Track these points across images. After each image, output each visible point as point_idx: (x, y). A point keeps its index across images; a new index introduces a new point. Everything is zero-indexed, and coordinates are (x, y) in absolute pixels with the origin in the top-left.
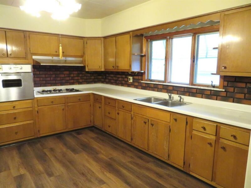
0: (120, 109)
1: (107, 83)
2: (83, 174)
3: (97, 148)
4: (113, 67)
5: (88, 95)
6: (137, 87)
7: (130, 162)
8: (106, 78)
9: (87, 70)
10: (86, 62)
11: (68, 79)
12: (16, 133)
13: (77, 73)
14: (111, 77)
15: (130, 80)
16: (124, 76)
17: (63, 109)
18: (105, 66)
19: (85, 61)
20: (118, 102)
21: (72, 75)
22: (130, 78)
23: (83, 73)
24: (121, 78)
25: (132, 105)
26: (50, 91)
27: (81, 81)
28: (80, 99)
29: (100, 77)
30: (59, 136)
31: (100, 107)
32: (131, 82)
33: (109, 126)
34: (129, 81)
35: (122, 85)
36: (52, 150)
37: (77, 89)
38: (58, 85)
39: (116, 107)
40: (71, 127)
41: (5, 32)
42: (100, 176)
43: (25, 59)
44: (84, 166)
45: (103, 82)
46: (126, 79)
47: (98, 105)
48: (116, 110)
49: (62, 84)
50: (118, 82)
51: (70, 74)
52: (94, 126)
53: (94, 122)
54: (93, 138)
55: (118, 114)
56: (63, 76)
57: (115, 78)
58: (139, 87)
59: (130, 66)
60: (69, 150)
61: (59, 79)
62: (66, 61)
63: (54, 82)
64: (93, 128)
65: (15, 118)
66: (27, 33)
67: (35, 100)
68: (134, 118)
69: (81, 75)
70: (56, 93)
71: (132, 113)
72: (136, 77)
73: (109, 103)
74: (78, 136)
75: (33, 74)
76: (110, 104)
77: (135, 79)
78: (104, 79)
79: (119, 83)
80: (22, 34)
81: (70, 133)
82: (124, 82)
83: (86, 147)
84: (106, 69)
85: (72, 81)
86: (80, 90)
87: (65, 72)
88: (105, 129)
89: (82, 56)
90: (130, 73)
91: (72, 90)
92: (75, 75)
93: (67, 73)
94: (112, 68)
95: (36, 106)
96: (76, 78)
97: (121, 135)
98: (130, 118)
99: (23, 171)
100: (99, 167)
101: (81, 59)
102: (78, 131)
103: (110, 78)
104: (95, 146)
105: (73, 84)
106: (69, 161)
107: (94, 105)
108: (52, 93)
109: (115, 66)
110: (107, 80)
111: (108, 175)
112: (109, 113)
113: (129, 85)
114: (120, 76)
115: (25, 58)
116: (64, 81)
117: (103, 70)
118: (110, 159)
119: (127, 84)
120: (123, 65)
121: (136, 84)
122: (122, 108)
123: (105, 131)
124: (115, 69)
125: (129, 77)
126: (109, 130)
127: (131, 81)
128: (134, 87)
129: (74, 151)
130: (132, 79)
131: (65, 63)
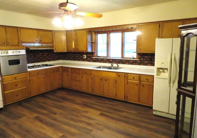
0: (83, 74)
1: (67, 59)
4: (74, 49)
5: (58, 68)
6: (89, 61)
8: (66, 56)
9: (55, 51)
10: (55, 47)
11: (41, 58)
12: (17, 95)
13: (47, 53)
14: (70, 55)
15: (84, 57)
16: (80, 55)
17: (44, 78)
18: (67, 49)
19: (54, 46)
20: (82, 70)
21: (44, 56)
22: (84, 56)
23: (51, 53)
24: (77, 56)
25: (92, 71)
27: (49, 59)
28: (54, 71)
29: (61, 56)
31: (67, 75)
32: (85, 58)
33: (76, 86)
34: (84, 58)
35: (79, 60)
37: (50, 64)
38: (36, 63)
39: (80, 73)
45: (63, 59)
46: (82, 57)
47: (65, 74)
48: (80, 75)
49: (38, 62)
50: (75, 58)
51: (43, 55)
52: (63, 87)
53: (62, 85)
55: (82, 77)
56: (38, 56)
57: (73, 56)
58: (91, 61)
59: (87, 49)
61: (36, 58)
62: (42, 46)
63: (33, 60)
64: (62, 89)
65: (16, 85)
66: (19, 28)
68: (94, 78)
69: (49, 55)
71: (92, 75)
72: (88, 55)
73: (75, 72)
74: (55, 94)
76: (76, 72)
77: (88, 56)
78: (64, 57)
79: (76, 59)
82: (80, 58)
84: (68, 51)
85: (44, 59)
86: (52, 65)
88: (72, 88)
89: (52, 43)
90: (85, 53)
91: (47, 65)
92: (46, 55)
93: (41, 54)
94: (73, 50)
96: (47, 57)
97: (85, 90)
98: (91, 78)
101: (51, 45)
102: (53, 92)
103: (69, 56)
105: (45, 61)
107: (62, 74)
109: (75, 49)
110: (67, 58)
112: (75, 78)
113: (84, 60)
114: (77, 55)
115: (18, 45)
116: (39, 60)
117: (66, 51)
119: (82, 60)
120: (82, 48)
121: (89, 59)
122: (85, 73)
123: (72, 89)
124: (75, 51)
125: (84, 55)
126: (75, 88)
127: (85, 57)
128: (88, 61)
130: (86, 56)
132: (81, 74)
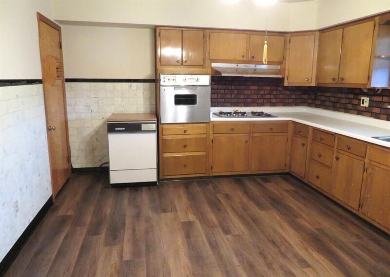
0: (342, 152)
1: (317, 106)
2: (273, 243)
3: (295, 207)
4: (334, 79)
5: (286, 123)
6: (377, 116)
7: (356, 244)
8: (316, 99)
9: (286, 84)
10: (287, 72)
11: (255, 97)
12: (185, 166)
13: (269, 88)
14: (326, 96)
15: (363, 103)
16: (352, 96)
17: (246, 142)
18: (317, 78)
19: (284, 70)
20: (339, 139)
21: (262, 92)
22: (363, 100)
23: (280, 88)
24: (345, 99)
25: (368, 147)
26: (230, 113)
27: (274, 101)
28: (271, 129)
29: (306, 96)
30: (238, 179)
31: (303, 145)
32: (366, 107)
33: (318, 177)
34: (362, 105)
35: (347, 110)
36: (227, 197)
37: (268, 114)
38: (241, 106)
39: (333, 147)
40: (254, 169)
41: (182, 31)
42: (302, 253)
43: (203, 68)
44: (275, 231)
45: (310, 105)
46: (356, 102)
47: (300, 141)
48: (333, 152)
49: (246, 105)
50: (338, 105)
51: (259, 90)
52: (291, 173)
53: (290, 166)
54: (287, 191)
55: (337, 159)
56: (249, 92)
57: (333, 99)
58: (382, 116)
59: (369, 78)
60: (251, 202)
61: (243, 96)
62: (255, 70)
63: (236, 100)
64: (287, 176)
65: (185, 146)
66: (208, 31)
67: (211, 125)
68: (370, 169)
69: (275, 93)
70: (239, 117)
71: (366, 160)
72: (376, 99)
73: (322, 140)
74: (265, 184)
75: (212, 89)
76: (323, 142)
77: (373, 101)
78: (312, 99)
79: (340, 107)
80: (201, 34)
81: (253, 177)
82: (350, 106)
83: (276, 203)
84: (318, 83)
85: (261, 101)
86: (272, 115)
87: (252, 87)
88: (309, 181)
89: (280, 63)
90: (365, 91)
91: (260, 114)
92: (266, 92)
93: (256, 88)
94: (331, 81)
95: (211, 132)
96: (268, 96)
98: (362, 170)
99: (192, 217)
100: (299, 239)
101: (279, 67)
102: (265, 177)
103: (323, 98)
104: (291, 205)
105: (262, 105)
106: (252, 219)
107: (292, 141)
108: (233, 117)
109: (337, 79)
110: (318, 102)
111: (315, 255)
112: (320, 156)
113: (361, 112)
114: (343, 96)
115: (202, 66)
116: (249, 100)
117: (313, 84)
118: (317, 229)
119: (356, 110)
120: (353, 77)
121: (377, 110)
122: (346, 149)
123: (309, 184)
124: (336, 83)
125: (362, 98)
126: (317, 183)
127: (366, 104)
128: (371, 116)
129: (259, 204)
130: (368, 102)
131: (255, 73)
132: (335, 148)
